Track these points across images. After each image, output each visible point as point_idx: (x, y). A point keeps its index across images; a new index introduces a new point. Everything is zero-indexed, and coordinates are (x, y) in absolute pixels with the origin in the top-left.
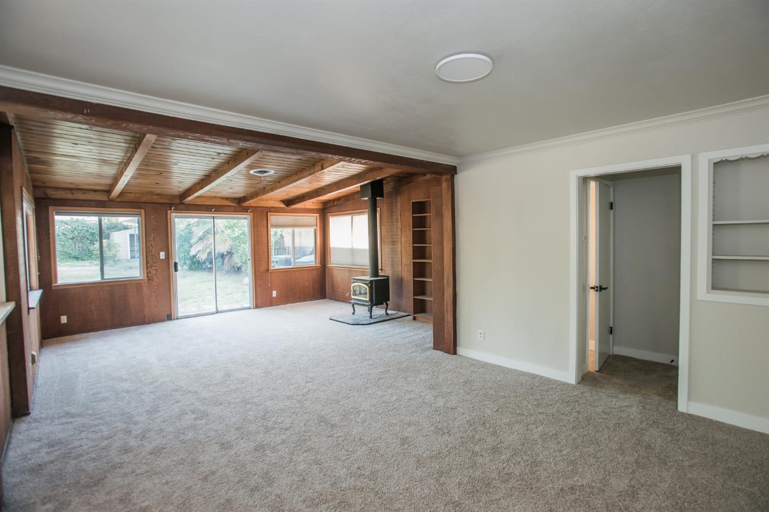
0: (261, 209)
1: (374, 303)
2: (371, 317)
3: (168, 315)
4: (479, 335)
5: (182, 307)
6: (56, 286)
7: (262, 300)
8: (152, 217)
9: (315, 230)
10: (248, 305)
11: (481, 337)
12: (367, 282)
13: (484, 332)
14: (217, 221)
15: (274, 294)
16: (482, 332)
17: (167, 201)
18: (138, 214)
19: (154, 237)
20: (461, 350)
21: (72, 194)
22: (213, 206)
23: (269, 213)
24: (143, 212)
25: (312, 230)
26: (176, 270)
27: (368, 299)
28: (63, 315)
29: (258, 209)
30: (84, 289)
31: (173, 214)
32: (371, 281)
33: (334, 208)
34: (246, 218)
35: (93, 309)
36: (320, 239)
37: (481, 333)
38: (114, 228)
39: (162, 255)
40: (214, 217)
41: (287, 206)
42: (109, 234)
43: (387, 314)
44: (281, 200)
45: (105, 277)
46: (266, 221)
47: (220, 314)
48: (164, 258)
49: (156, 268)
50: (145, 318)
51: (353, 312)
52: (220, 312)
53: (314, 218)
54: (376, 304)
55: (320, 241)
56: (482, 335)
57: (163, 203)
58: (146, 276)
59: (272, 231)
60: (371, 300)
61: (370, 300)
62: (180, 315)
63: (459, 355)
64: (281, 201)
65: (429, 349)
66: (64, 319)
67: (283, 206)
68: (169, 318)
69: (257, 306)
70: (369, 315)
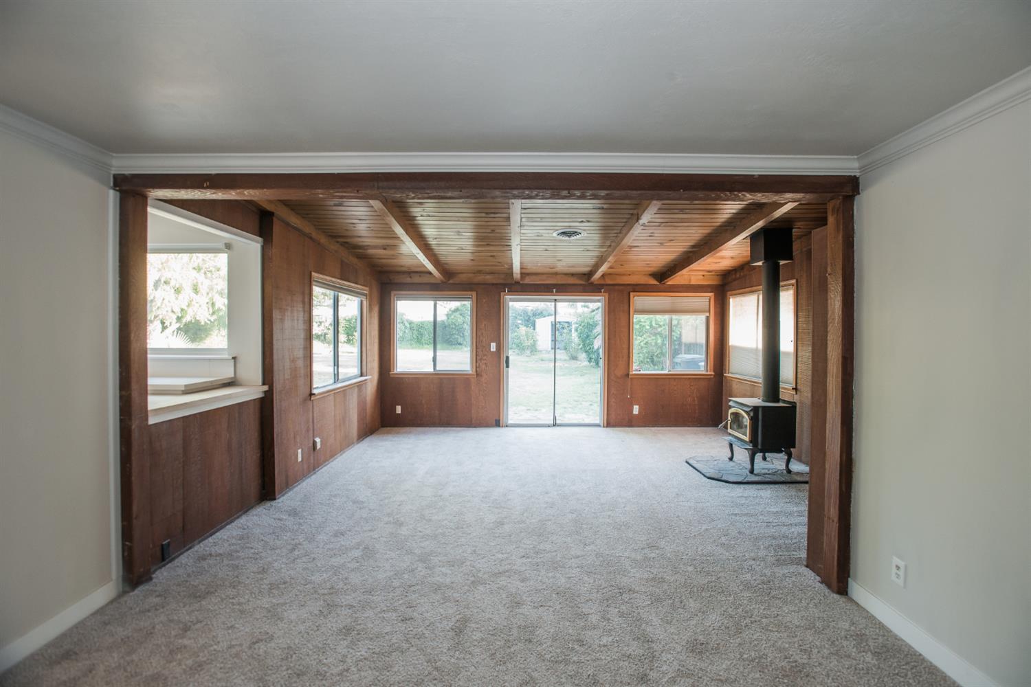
0: (621, 288)
1: (759, 447)
2: (752, 472)
3: (496, 420)
4: (894, 570)
5: (514, 412)
6: (393, 374)
7: (617, 417)
8: (484, 301)
9: (708, 319)
10: (598, 422)
11: (898, 576)
12: (748, 409)
13: (906, 567)
14: (559, 304)
15: (636, 410)
16: (901, 564)
17: (502, 282)
18: (469, 298)
19: (485, 325)
20: (858, 590)
21: (411, 277)
22: (554, 286)
23: (632, 294)
24: (474, 294)
25: (701, 318)
26: (508, 366)
27: (747, 439)
28: (398, 405)
29: (617, 287)
30: (416, 380)
31: (508, 297)
32: (755, 409)
33: (736, 282)
34: (599, 301)
35: (423, 402)
36: (715, 332)
37: (898, 568)
38: (539, 314)
39: (493, 347)
40: (556, 300)
41: (660, 282)
42: (535, 321)
43: (789, 472)
44: (650, 273)
45: (438, 369)
46: (628, 305)
47: (558, 428)
48: (495, 350)
49: (485, 361)
50: (471, 421)
51: (730, 455)
52: (558, 426)
53: (705, 300)
54: (764, 451)
55: (715, 336)
56: (901, 573)
57: (496, 284)
58: (474, 370)
59: (636, 318)
60: (754, 440)
61: (751, 442)
62: (510, 422)
63: (852, 600)
64: (650, 275)
65: (798, 562)
66: (399, 409)
67: (655, 282)
68: (498, 424)
69: (609, 424)
70: (749, 466)
